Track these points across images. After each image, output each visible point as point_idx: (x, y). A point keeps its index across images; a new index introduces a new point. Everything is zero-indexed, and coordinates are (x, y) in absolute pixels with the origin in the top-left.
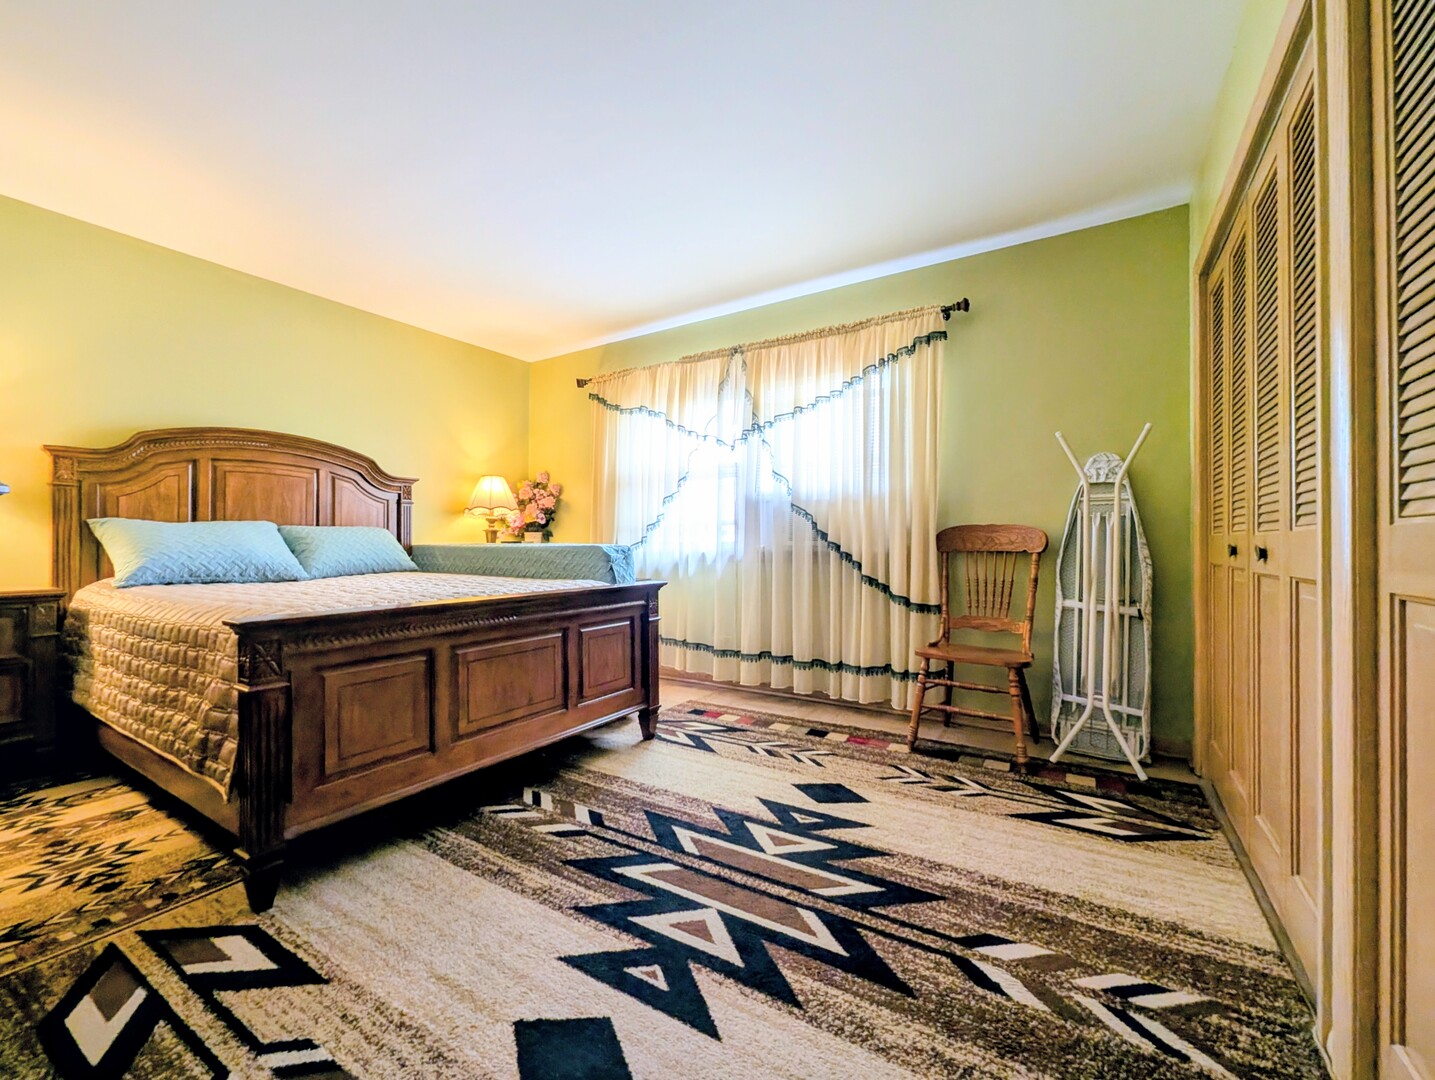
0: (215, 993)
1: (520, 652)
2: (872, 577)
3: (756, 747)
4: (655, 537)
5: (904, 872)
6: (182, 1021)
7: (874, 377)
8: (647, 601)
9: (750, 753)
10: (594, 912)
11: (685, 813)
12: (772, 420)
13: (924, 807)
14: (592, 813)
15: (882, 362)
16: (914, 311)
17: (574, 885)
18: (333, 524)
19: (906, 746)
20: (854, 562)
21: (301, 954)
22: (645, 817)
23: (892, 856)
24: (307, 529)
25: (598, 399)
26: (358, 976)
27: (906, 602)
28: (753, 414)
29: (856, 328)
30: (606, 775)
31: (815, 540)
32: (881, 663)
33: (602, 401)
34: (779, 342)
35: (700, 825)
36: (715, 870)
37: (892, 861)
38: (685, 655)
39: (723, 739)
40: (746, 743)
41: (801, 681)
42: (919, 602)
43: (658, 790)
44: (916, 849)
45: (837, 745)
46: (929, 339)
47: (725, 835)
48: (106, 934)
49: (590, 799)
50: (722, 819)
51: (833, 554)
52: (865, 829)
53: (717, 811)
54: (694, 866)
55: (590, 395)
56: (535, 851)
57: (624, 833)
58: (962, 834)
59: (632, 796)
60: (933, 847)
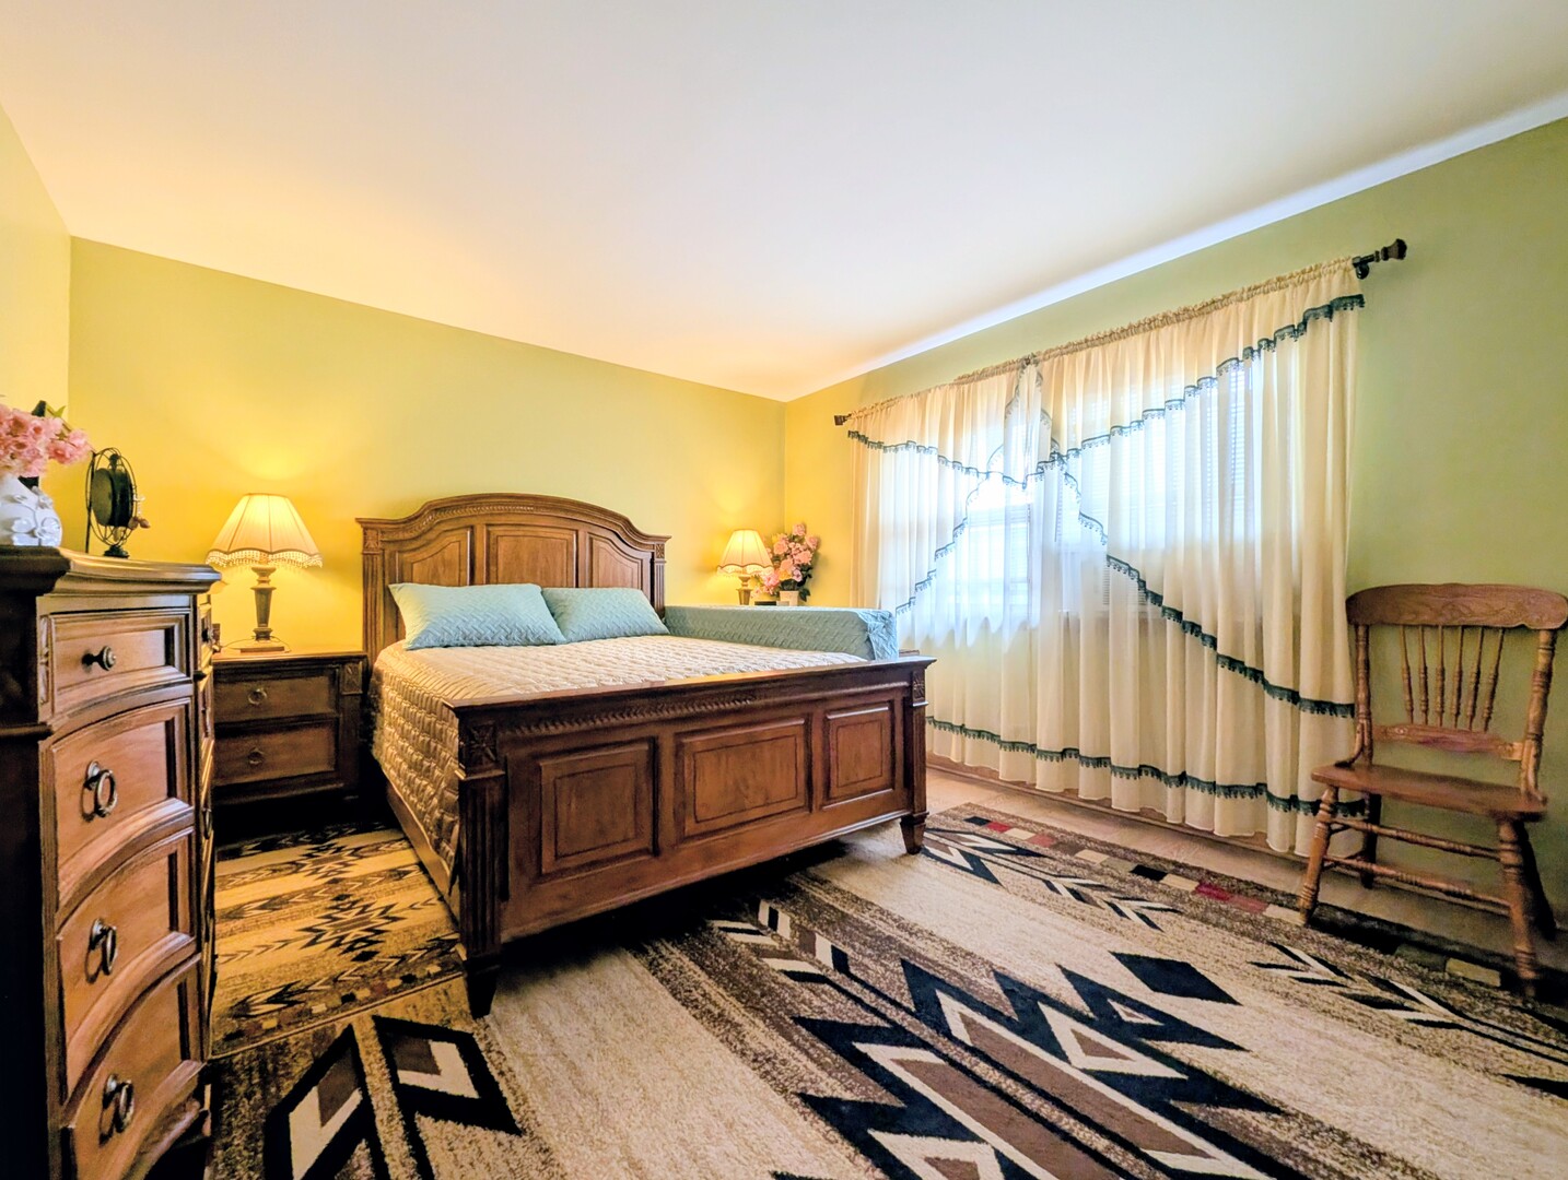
0: (417, 1116)
1: (754, 742)
2: (1234, 657)
3: (1057, 883)
4: (927, 597)
5: (1311, 1153)
6: (380, 1145)
7: (1236, 377)
8: (911, 682)
9: (1049, 892)
10: (824, 1107)
11: (955, 973)
12: (1079, 447)
13: (1338, 1030)
14: (834, 949)
15: (1249, 352)
16: (1303, 272)
17: (803, 1058)
18: (591, 586)
19: (1298, 914)
20: (1204, 636)
21: (503, 1087)
22: (901, 969)
23: (1286, 1115)
24: (566, 591)
25: (859, 436)
26: (550, 1133)
27: (1294, 697)
28: (1052, 440)
29: (1204, 310)
30: (857, 898)
31: (1143, 604)
32: (1248, 780)
33: (864, 439)
34: (1089, 343)
35: (975, 996)
36: (993, 1077)
37: (1285, 1124)
38: (963, 744)
39: (1011, 865)
40: (1043, 876)
41: (1123, 793)
42: (1315, 697)
43: (921, 931)
44: (1333, 1113)
45: (1180, 896)
46: (1330, 310)
47: (1009, 1019)
48: (350, 1012)
49: (834, 930)
50: (1006, 991)
51: (1171, 624)
52: (1234, 1053)
53: (1001, 978)
54: (964, 1063)
55: (849, 432)
56: (763, 995)
57: (873, 989)
58: (1418, 1099)
59: (887, 934)
60: (1362, 1112)
